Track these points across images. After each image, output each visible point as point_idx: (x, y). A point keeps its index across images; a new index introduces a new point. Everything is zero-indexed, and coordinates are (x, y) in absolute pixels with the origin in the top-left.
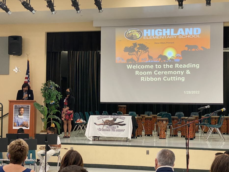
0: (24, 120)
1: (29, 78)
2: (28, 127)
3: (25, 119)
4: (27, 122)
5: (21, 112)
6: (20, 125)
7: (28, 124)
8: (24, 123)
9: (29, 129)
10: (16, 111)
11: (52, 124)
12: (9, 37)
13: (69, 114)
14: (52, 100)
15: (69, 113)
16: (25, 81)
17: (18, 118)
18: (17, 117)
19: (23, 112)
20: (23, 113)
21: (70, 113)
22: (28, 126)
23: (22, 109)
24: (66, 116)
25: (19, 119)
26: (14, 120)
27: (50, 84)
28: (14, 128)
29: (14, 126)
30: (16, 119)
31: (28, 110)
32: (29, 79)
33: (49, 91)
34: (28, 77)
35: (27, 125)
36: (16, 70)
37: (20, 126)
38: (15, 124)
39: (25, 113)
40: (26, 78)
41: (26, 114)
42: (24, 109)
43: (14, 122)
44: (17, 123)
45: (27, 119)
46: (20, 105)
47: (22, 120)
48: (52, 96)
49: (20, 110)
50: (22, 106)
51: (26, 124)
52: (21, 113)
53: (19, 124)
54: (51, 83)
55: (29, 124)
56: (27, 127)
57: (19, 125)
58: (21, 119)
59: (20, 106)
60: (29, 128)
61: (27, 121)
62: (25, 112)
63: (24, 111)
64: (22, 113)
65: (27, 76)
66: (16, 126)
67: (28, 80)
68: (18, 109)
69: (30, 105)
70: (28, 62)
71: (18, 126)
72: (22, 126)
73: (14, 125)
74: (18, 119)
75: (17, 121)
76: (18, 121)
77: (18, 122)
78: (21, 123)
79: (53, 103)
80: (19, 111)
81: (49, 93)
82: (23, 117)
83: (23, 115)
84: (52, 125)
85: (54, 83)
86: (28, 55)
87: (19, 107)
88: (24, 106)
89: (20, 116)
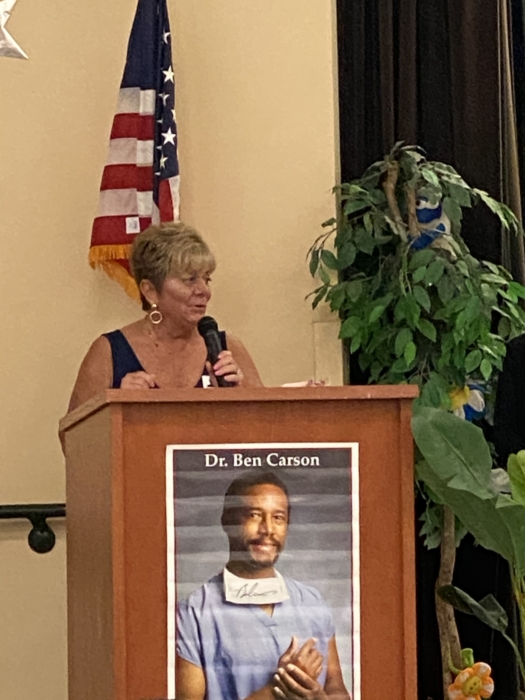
0: (298, 625)
3: (305, 613)
4: (327, 653)
5: (253, 528)
6: (254, 693)
8: (295, 661)
16: (119, 159)
17: (225, 603)
18: (211, 591)
19: (278, 529)
20: (278, 546)
22: (339, 695)
23: (270, 500)
25: (230, 622)
26: (177, 629)
30: (205, 618)
31: (332, 500)
35: (334, 682)
38: (196, 674)
39: (300, 542)
40: (125, 126)
41: (309, 556)
42: (286, 492)
43: (179, 660)
44: (210, 669)
46: (245, 450)
47: (268, 625)
49: (247, 513)
51: (321, 680)
52: (257, 542)
53: (242, 673)
54: (429, 175)
55: (351, 676)
57: (243, 692)
58: (261, 614)
61: (333, 645)
62: (300, 528)
63: (289, 514)
64: (268, 549)
65: (145, 102)
68: (218, 503)
72: (268, 698)
73: (180, 693)
74: (219, 612)
75: (218, 646)
76: (227, 642)
77: (224, 661)
78: (260, 671)
80: (233, 517)
82: (282, 596)
84: (463, 676)
87: (234, 476)
88: (283, 462)
89: (251, 582)
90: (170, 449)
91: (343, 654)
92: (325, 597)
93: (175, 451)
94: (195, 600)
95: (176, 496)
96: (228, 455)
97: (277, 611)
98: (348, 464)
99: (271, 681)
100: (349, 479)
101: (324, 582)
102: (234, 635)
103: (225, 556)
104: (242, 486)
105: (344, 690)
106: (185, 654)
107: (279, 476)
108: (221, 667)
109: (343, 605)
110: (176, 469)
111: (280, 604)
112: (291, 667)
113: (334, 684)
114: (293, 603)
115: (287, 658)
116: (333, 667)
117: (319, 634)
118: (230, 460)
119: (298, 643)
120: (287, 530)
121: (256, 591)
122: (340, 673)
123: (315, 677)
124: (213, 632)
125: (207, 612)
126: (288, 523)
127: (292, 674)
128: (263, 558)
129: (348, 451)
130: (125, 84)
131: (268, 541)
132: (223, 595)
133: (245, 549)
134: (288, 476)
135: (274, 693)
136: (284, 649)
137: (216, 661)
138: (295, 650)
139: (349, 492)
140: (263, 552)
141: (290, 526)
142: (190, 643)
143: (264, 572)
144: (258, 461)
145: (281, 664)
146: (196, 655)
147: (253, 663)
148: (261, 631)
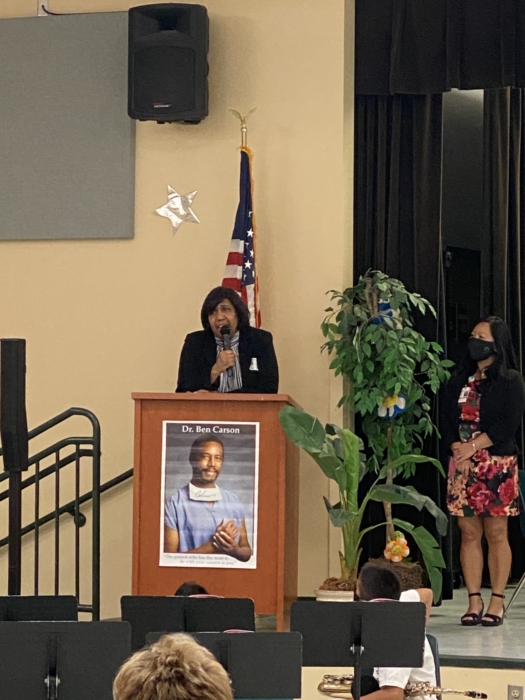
0: (226, 512)
1: (252, 261)
2: (251, 553)
3: (230, 506)
4: (240, 526)
5: (205, 463)
6: (203, 545)
7: (249, 535)
8: (224, 530)
9: (254, 567)
10: (179, 459)
11: (394, 538)
12: (132, 11)
13: (491, 476)
14: (391, 392)
15: (489, 470)
16: (229, 276)
17: (189, 500)
18: (183, 494)
19: (217, 464)
20: (217, 472)
21: (495, 471)
22: (246, 548)
23: (214, 449)
24: (471, 490)
25: (191, 508)
26: (166, 514)
27: (375, 297)
28: (167, 560)
29: (166, 550)
30: (179, 506)
31: (245, 451)
32: (248, 265)
33: (369, 337)
34: (247, 250)
35: (243, 542)
36: (171, 210)
37: (203, 550)
38: (174, 534)
39: (229, 471)
40: (233, 259)
41: (233, 478)
42: (222, 445)
43: (166, 527)
44: (181, 532)
45: (239, 506)
46: (202, 425)
47: (210, 512)
48: (387, 369)
49: (202, 456)
50: (211, 426)
51: (237, 540)
52: (206, 470)
53: (197, 535)
54: (384, 287)
55: (253, 538)
56: (244, 558)
57: (197, 545)
58: (207, 505)
59: (198, 429)
60: (252, 564)
61: (244, 523)
62: (229, 463)
63: (222, 457)
64: (211, 473)
65: (240, 247)
66: (178, 550)
67: (246, 271)
68: (188, 450)
69: (257, 424)
70: (245, 159)
71: (192, 548)
72: (210, 548)
73: (166, 544)
74: (186, 504)
75: (186, 521)
76: (190, 519)
77: (189, 528)
78: (206, 535)
79: (396, 407)
80: (195, 457)
81: (373, 347)
82: (219, 497)
83: (221, 485)
84: (390, 545)
85: (400, 287)
86: (243, 121)
87: (195, 437)
88: (221, 431)
89: (203, 490)
90: (165, 423)
91: (248, 527)
92: (240, 499)
93: (167, 424)
94: (174, 498)
95: (168, 445)
96: (194, 426)
97: (216, 505)
98: (254, 432)
99: (211, 539)
100: (254, 441)
101: (241, 491)
102: (194, 515)
103: (191, 477)
104: (200, 442)
105: (249, 546)
106: (169, 525)
107: (219, 438)
108: (187, 531)
109: (249, 503)
110: (168, 432)
111: (217, 501)
112: (222, 533)
113: (244, 542)
114: (224, 501)
115: (220, 528)
116: (243, 534)
117: (237, 518)
118: (194, 429)
119: (226, 521)
120: (222, 465)
121: (206, 494)
122: (246, 538)
123: (234, 539)
124: (183, 513)
125: (180, 503)
126: (223, 461)
127: (223, 537)
128: (209, 478)
129: (255, 426)
130: (233, 238)
131: (212, 469)
132: (188, 496)
133: (200, 473)
134: (224, 438)
135: (213, 545)
136: (219, 523)
137: (184, 528)
138: (224, 524)
139: (254, 447)
140: (209, 476)
141: (225, 463)
142: (172, 519)
143: (210, 485)
144: (208, 430)
145: (217, 531)
146: (175, 525)
147: (203, 530)
148: (208, 514)
